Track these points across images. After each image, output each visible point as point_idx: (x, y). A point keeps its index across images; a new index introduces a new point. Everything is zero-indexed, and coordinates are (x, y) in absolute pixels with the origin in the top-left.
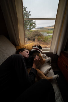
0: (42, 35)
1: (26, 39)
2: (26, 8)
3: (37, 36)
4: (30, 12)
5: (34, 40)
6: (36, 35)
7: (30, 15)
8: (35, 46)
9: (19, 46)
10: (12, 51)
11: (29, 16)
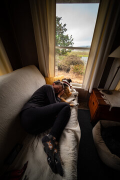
0: (82, 63)
1: (57, 68)
2: (60, 19)
3: (74, 64)
4: (65, 25)
5: (68, 71)
6: (73, 62)
7: (66, 30)
8: (65, 79)
9: (48, 77)
10: (42, 82)
11: (63, 32)
